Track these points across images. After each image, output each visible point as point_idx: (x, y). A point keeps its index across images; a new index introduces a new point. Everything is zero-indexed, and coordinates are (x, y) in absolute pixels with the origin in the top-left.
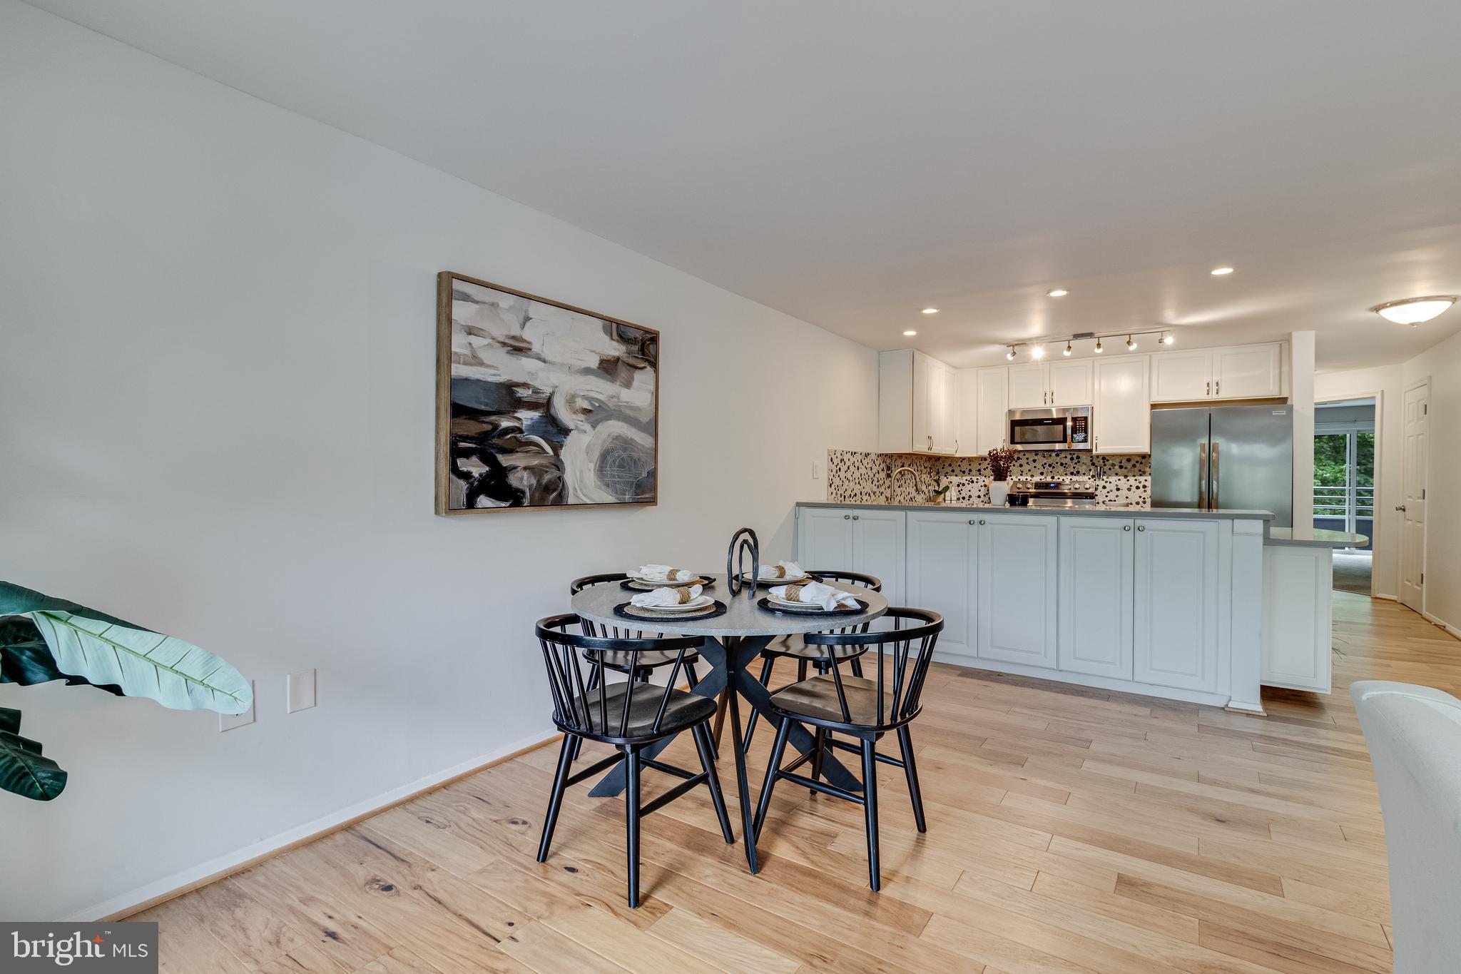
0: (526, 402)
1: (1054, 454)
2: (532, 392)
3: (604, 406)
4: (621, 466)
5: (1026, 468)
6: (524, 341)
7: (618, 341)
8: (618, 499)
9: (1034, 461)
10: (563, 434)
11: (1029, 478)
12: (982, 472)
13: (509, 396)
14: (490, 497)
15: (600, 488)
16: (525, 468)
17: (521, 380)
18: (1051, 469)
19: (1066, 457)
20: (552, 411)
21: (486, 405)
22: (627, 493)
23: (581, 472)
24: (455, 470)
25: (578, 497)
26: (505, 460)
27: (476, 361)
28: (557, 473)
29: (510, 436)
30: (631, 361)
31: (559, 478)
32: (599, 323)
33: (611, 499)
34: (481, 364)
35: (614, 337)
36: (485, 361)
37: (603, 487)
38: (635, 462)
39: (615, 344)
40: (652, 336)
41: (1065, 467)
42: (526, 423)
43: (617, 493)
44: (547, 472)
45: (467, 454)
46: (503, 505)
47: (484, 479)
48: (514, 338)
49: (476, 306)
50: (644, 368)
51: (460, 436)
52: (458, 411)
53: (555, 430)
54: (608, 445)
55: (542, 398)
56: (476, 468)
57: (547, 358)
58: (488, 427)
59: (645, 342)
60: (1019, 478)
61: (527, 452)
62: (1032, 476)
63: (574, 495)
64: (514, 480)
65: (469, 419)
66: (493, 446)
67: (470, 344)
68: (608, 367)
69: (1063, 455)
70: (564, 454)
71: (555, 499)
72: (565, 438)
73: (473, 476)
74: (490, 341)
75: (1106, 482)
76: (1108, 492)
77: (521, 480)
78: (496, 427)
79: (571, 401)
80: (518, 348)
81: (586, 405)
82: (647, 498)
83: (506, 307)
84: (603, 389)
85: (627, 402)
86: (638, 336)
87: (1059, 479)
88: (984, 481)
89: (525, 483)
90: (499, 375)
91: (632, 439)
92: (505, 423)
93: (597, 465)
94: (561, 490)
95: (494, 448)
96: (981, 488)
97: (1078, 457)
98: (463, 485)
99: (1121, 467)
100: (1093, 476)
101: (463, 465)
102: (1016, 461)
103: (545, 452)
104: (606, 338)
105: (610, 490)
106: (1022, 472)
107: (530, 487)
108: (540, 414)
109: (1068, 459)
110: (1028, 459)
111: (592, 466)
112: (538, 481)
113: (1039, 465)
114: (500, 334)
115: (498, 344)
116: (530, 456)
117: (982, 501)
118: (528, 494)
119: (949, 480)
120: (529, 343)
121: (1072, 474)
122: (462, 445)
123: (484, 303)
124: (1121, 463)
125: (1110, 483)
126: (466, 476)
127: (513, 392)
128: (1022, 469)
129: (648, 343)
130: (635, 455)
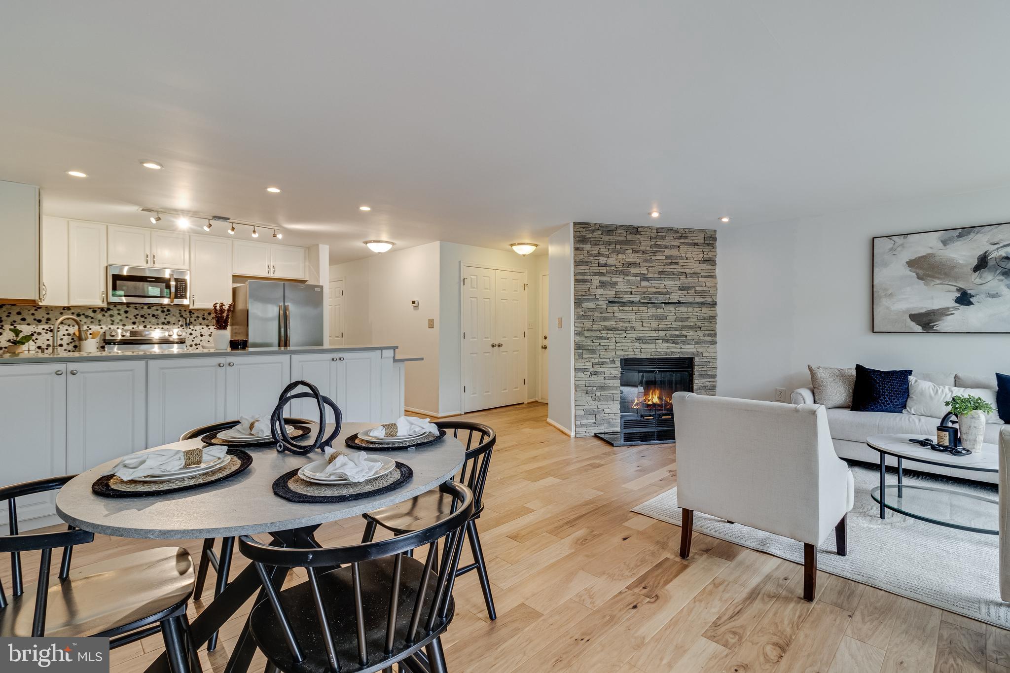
1: (146, 307)
9: (126, 312)
18: (143, 319)
60: (110, 326)
69: (155, 308)
75: (193, 330)
76: (194, 338)
88: (67, 330)
96: (63, 337)
97: (168, 310)
99: (204, 319)
100: (182, 326)
102: (106, 312)
109: (159, 312)
110: (119, 310)
117: (65, 350)
121: (163, 323)
124: (203, 315)
125: (196, 330)
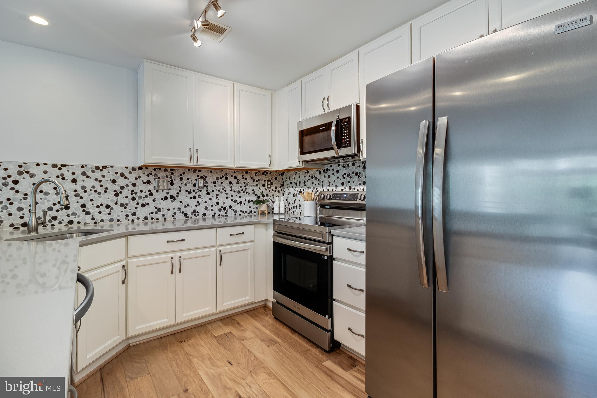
5: (333, 178)
11: (334, 189)
12: (307, 183)
18: (348, 179)
19: (359, 166)
41: (359, 177)
62: (336, 186)
87: (354, 189)
102: (326, 173)
106: (330, 183)
113: (340, 175)
119: (289, 191)
128: (330, 180)
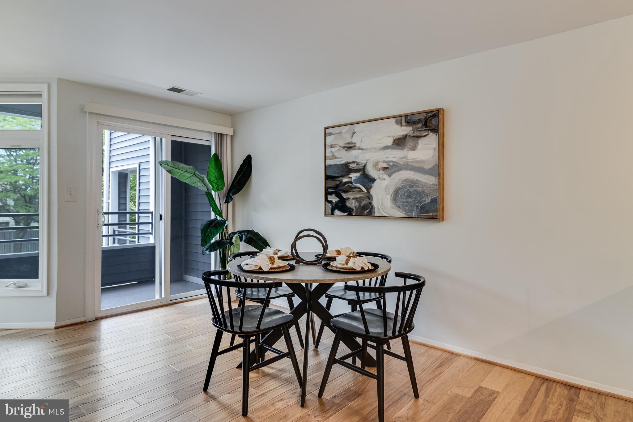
0: (354, 170)
2: (357, 165)
3: (396, 164)
4: (408, 196)
6: (353, 143)
7: (406, 126)
8: (407, 215)
10: (372, 182)
13: (346, 169)
14: (339, 211)
15: (394, 209)
16: (353, 199)
17: (351, 161)
20: (366, 172)
21: (338, 174)
22: (414, 212)
23: (382, 200)
24: (327, 200)
25: (380, 213)
26: (345, 196)
27: (334, 157)
28: (368, 201)
29: (347, 185)
30: (416, 134)
31: (370, 203)
32: (393, 120)
33: (403, 215)
34: (336, 158)
35: (403, 124)
36: (337, 157)
37: (396, 208)
38: (420, 193)
39: (404, 128)
40: (433, 113)
42: (353, 179)
43: (406, 212)
44: (363, 200)
45: (331, 194)
46: (344, 214)
47: (337, 203)
48: (348, 143)
49: (333, 136)
50: (428, 134)
51: (329, 187)
52: (328, 178)
53: (368, 180)
54: (400, 185)
55: (361, 166)
56: (334, 199)
57: (363, 148)
58: (338, 183)
59: (428, 119)
61: (354, 191)
63: (378, 211)
64: (348, 204)
65: (332, 180)
66: (341, 190)
67: (332, 151)
68: (399, 142)
70: (372, 192)
71: (367, 213)
72: (373, 184)
73: (333, 202)
74: (339, 148)
77: (352, 204)
78: (341, 182)
79: (376, 165)
80: (350, 147)
81: (385, 165)
82: (431, 216)
83: (345, 132)
84: (396, 155)
85: (413, 159)
86: (422, 117)
89: (353, 205)
90: (342, 161)
91: (417, 180)
92: (345, 180)
93: (392, 196)
94: (371, 209)
95: (340, 191)
98: (330, 206)
101: (330, 198)
103: (362, 191)
104: (398, 127)
105: (401, 210)
107: (356, 207)
108: (360, 174)
111: (389, 197)
112: (360, 205)
114: (342, 144)
115: (342, 148)
116: (356, 193)
118: (355, 210)
120: (355, 143)
122: (330, 190)
123: (336, 134)
126: (331, 202)
127: (348, 166)
129: (430, 119)
130: (420, 189)
